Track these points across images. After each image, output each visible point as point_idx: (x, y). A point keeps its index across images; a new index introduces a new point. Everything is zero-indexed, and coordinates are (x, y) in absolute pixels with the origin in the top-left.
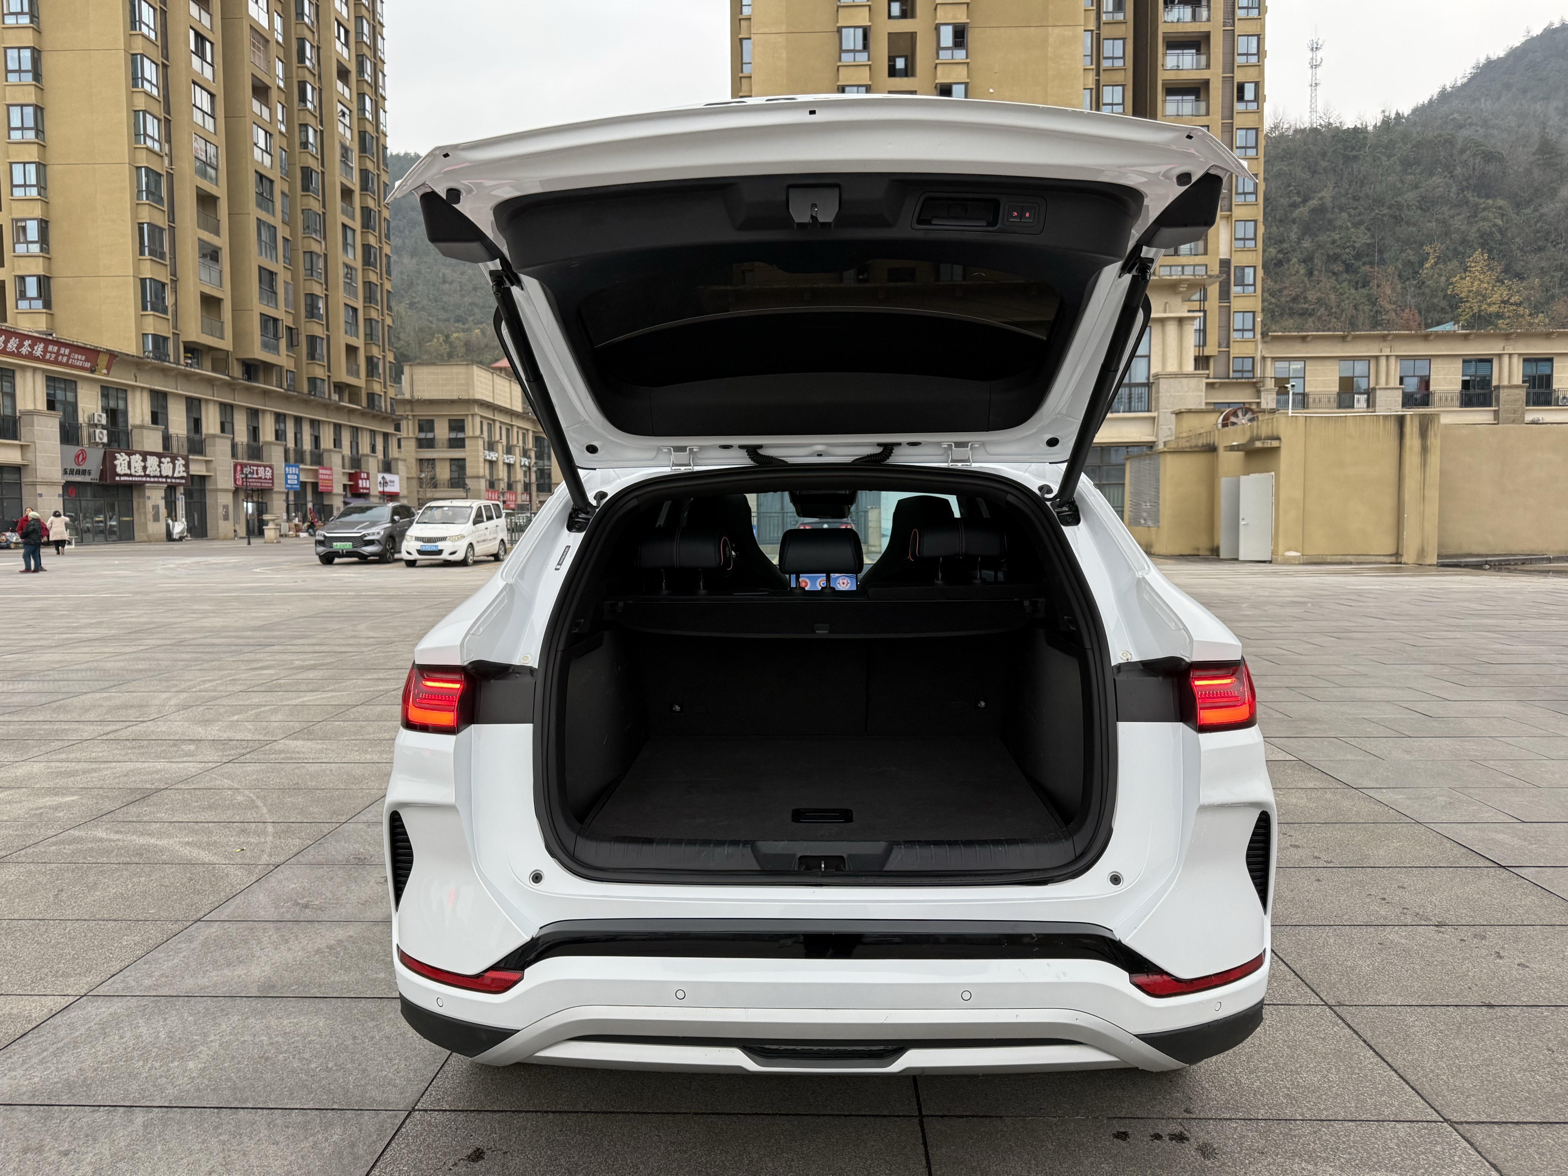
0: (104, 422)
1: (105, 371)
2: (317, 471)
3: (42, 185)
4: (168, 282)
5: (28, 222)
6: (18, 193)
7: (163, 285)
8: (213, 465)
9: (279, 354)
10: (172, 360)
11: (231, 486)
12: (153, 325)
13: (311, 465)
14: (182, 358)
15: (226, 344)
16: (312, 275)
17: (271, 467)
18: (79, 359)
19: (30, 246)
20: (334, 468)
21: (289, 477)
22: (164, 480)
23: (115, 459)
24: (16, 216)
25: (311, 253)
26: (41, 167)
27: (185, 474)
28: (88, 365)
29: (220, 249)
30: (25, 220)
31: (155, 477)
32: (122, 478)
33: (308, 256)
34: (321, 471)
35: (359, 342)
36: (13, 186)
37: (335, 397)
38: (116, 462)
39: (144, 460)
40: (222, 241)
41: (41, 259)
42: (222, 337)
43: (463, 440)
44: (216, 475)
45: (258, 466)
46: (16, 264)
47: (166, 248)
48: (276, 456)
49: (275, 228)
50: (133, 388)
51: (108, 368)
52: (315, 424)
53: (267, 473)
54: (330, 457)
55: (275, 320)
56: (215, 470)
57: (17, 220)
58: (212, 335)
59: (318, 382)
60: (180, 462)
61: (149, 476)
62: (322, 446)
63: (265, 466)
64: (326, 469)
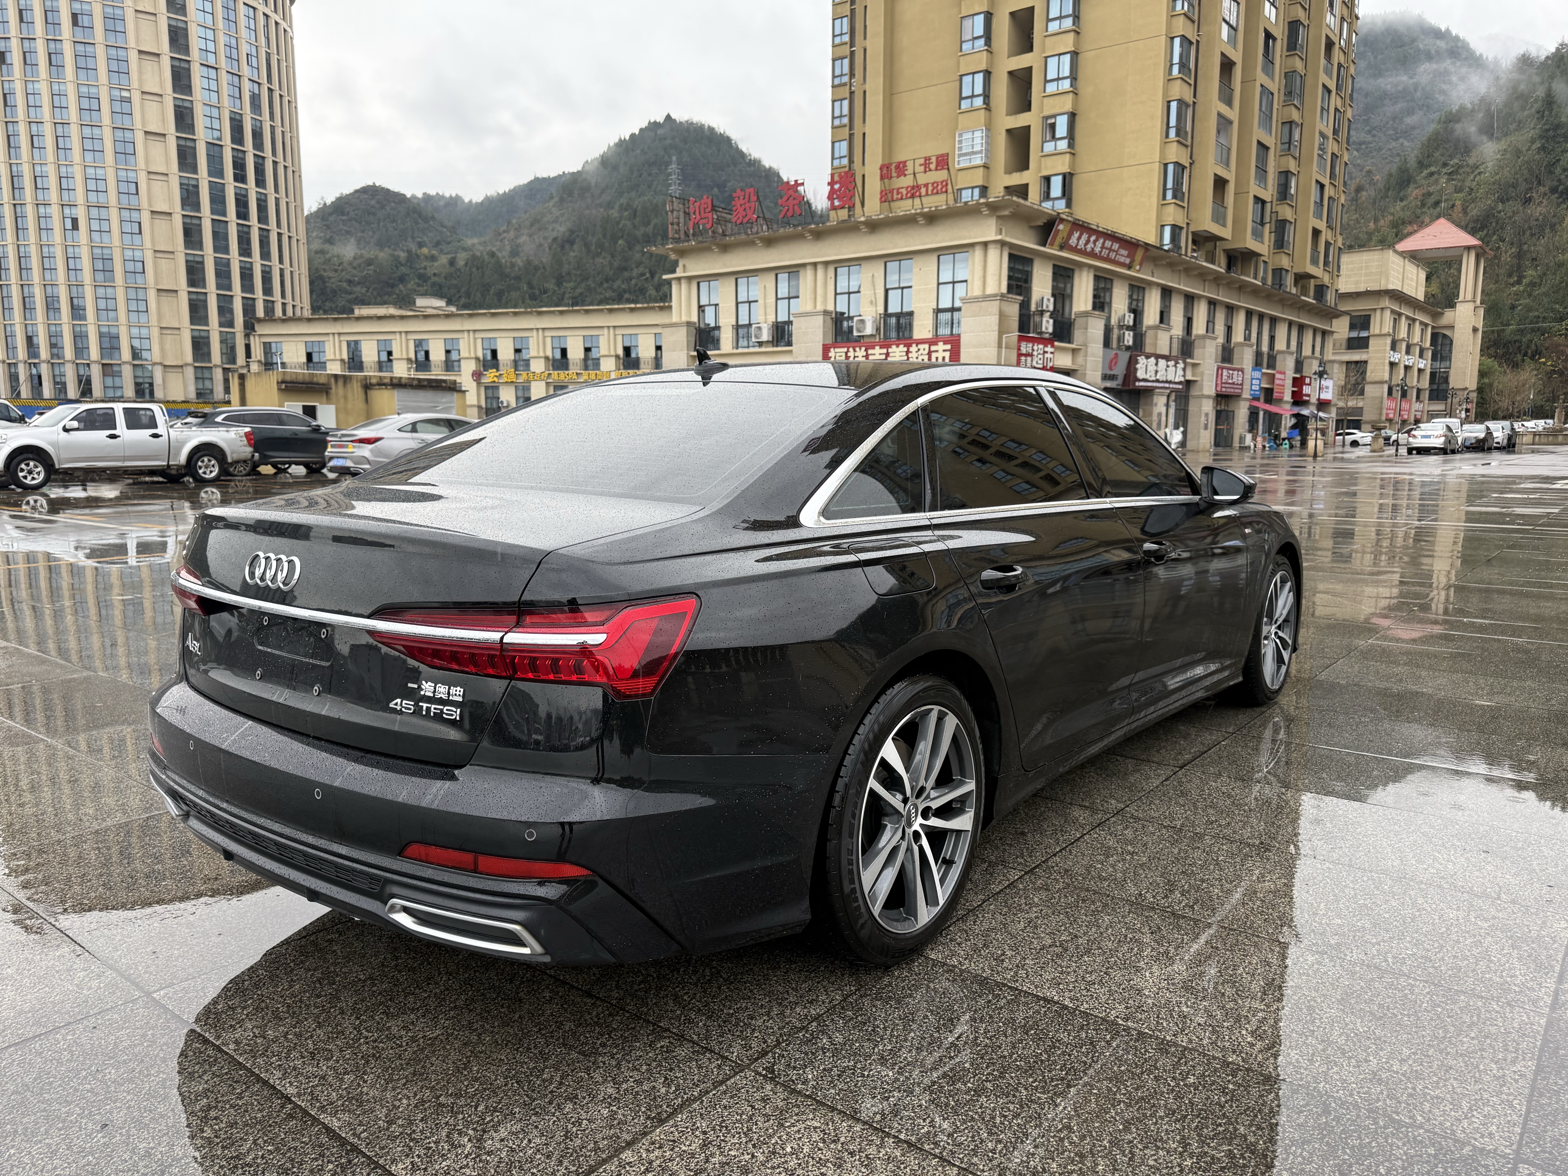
0: (1131, 323)
1: (1138, 268)
2: (1274, 375)
3: (1074, 77)
4: (1187, 165)
5: (1058, 118)
6: (1051, 88)
7: (1184, 168)
8: (1200, 369)
9: (1262, 242)
10: (1183, 252)
11: (1213, 392)
12: (1173, 215)
13: (1268, 368)
14: (1189, 250)
15: (1225, 233)
16: (1289, 149)
17: (1242, 370)
18: (1123, 255)
19: (1059, 143)
20: (1287, 372)
21: (1254, 382)
22: (1167, 385)
23: (1137, 362)
24: (1046, 113)
25: (1291, 123)
26: (1075, 55)
27: (1182, 379)
28: (1128, 261)
29: (1230, 122)
30: (1054, 116)
31: (1163, 382)
32: (1142, 384)
33: (1287, 126)
34: (1278, 376)
35: (1322, 225)
36: (1046, 81)
37: (1294, 291)
38: (1138, 366)
39: (1157, 364)
40: (1233, 114)
41: (1068, 156)
42: (1224, 225)
43: (1367, 338)
44: (1202, 380)
45: (1234, 370)
46: (1043, 166)
47: (1189, 128)
48: (1246, 358)
49: (1272, 94)
50: (1151, 284)
51: (1141, 265)
52: (1274, 320)
53: (1237, 378)
54: (1284, 360)
55: (1263, 202)
56: (1202, 374)
57: (1047, 118)
58: (1217, 222)
59: (1284, 272)
60: (1181, 365)
61: (1157, 381)
62: (1276, 348)
63: (1238, 370)
64: (1281, 373)
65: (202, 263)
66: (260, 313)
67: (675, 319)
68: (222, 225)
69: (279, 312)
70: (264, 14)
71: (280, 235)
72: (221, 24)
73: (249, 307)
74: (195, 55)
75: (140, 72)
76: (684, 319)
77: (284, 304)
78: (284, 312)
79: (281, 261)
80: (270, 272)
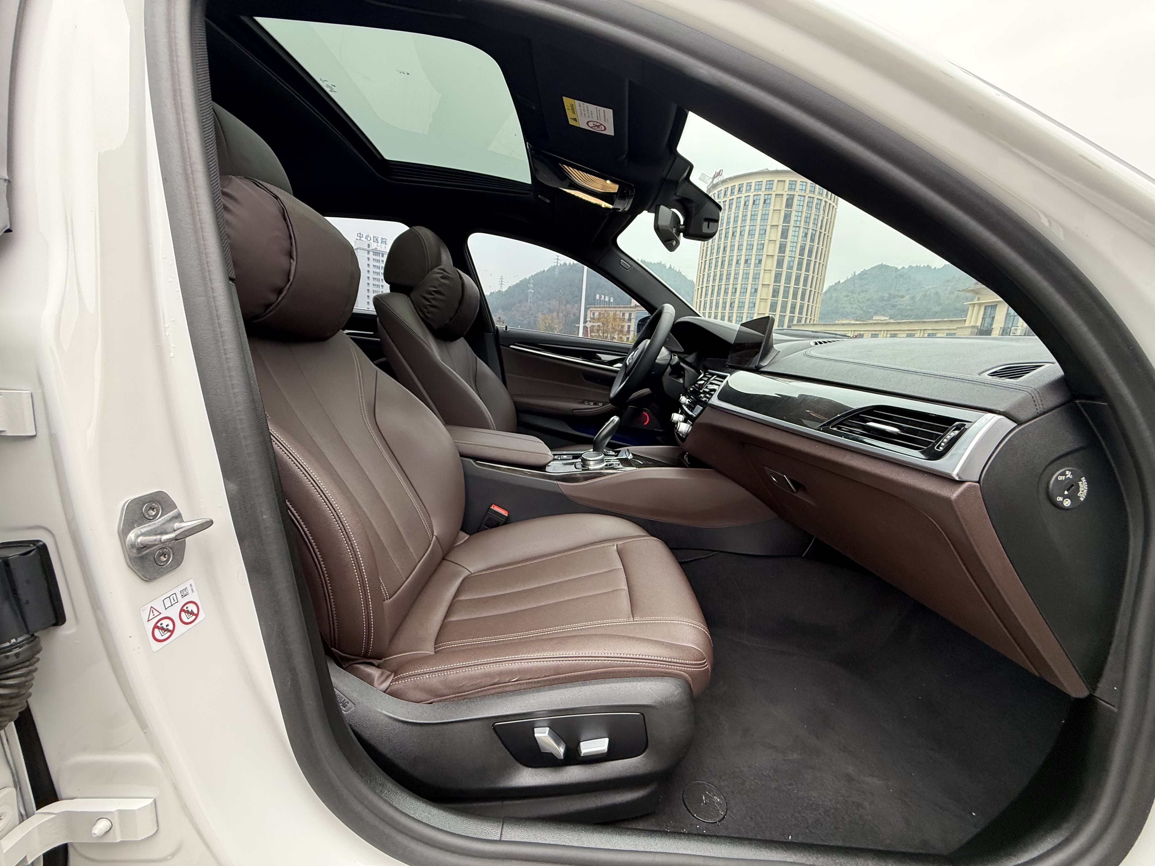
65: (777, 303)
66: (795, 322)
67: (967, 324)
68: (788, 288)
69: (803, 322)
70: (825, 201)
71: (811, 291)
72: (805, 209)
73: (791, 319)
74: (792, 223)
75: (770, 233)
76: (972, 324)
77: (806, 318)
78: (805, 322)
79: (809, 301)
80: (803, 306)
